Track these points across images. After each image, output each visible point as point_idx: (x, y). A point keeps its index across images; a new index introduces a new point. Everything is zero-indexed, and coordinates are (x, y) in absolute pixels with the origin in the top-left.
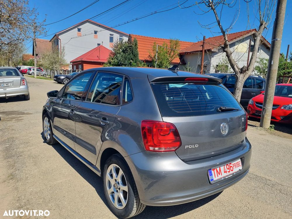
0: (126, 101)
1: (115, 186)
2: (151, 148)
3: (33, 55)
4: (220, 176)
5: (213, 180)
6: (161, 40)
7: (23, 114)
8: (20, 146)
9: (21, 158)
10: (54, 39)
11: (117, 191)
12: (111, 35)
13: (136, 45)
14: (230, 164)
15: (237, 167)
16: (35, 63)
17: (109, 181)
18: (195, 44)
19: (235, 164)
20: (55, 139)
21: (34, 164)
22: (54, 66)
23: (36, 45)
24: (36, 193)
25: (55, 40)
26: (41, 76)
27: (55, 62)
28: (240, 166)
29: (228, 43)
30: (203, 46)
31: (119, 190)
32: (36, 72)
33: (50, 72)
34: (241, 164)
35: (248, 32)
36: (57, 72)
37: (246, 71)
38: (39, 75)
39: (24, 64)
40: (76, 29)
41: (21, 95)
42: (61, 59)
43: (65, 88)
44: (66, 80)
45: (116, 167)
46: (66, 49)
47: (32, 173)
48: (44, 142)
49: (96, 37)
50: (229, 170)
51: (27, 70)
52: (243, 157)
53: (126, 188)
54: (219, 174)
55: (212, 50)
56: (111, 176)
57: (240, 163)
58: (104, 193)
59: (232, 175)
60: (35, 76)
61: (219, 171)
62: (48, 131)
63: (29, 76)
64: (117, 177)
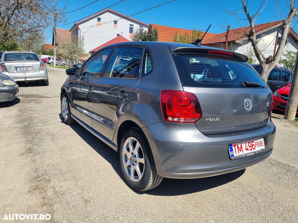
0: (145, 73)
1: (131, 159)
2: (170, 119)
3: (53, 44)
4: (241, 153)
5: (233, 155)
6: (182, 31)
7: (42, 97)
8: (39, 125)
9: (39, 134)
10: (74, 28)
11: (133, 165)
12: (131, 25)
13: (156, 35)
14: (253, 142)
15: (259, 146)
16: (55, 53)
17: (126, 155)
18: (218, 36)
19: (257, 142)
20: (72, 118)
21: (52, 140)
22: (73, 56)
23: (56, 34)
24: (54, 165)
25: (75, 30)
26: (60, 65)
27: (74, 52)
28: (263, 145)
29: (254, 31)
30: (226, 36)
31: (135, 164)
32: (55, 61)
33: (69, 62)
34: (263, 144)
35: (276, 23)
36: (76, 62)
37: (272, 61)
38: (58, 65)
39: (44, 54)
40: (96, 19)
41: (40, 80)
42: (80, 49)
43: (84, 65)
45: (133, 140)
46: (85, 38)
47: (50, 148)
48: (62, 122)
49: (116, 27)
50: (250, 148)
51: (46, 59)
52: (267, 136)
53: (142, 161)
54: (240, 151)
55: (236, 42)
56: (128, 150)
57: (263, 142)
58: (120, 167)
59: (254, 154)
60: (55, 65)
61: (240, 147)
62: (66, 111)
63: (49, 66)
64: (133, 150)
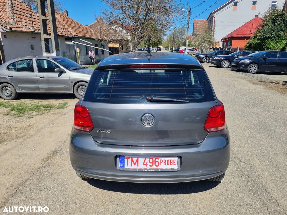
5: (123, 167)
10: (210, 18)
12: (273, 2)
14: (157, 158)
15: (167, 164)
16: (187, 43)
19: (165, 160)
22: (202, 45)
27: (204, 41)
34: (176, 163)
36: (206, 50)
40: (232, 4)
44: (206, 59)
49: (254, 8)
54: (135, 165)
59: (154, 170)
61: (135, 161)
